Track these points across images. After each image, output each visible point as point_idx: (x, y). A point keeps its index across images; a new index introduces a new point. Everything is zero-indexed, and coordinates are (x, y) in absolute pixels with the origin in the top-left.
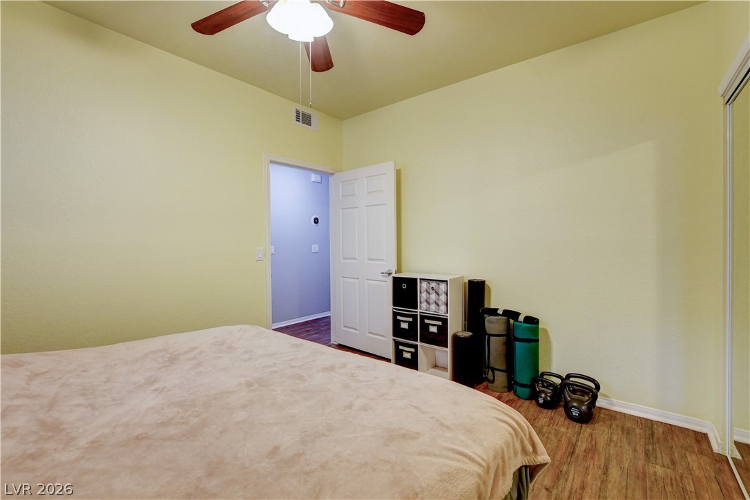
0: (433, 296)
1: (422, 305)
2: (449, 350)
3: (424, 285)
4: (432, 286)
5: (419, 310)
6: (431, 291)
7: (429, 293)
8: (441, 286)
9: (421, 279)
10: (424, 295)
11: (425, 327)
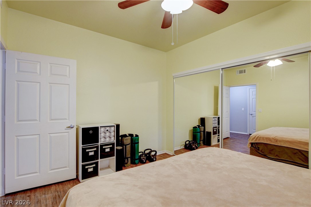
0: (108, 134)
1: (101, 140)
2: (115, 157)
3: (103, 129)
4: (107, 129)
5: (99, 143)
6: (106, 132)
7: (105, 133)
8: (112, 129)
9: (100, 127)
10: (103, 135)
11: (103, 150)
